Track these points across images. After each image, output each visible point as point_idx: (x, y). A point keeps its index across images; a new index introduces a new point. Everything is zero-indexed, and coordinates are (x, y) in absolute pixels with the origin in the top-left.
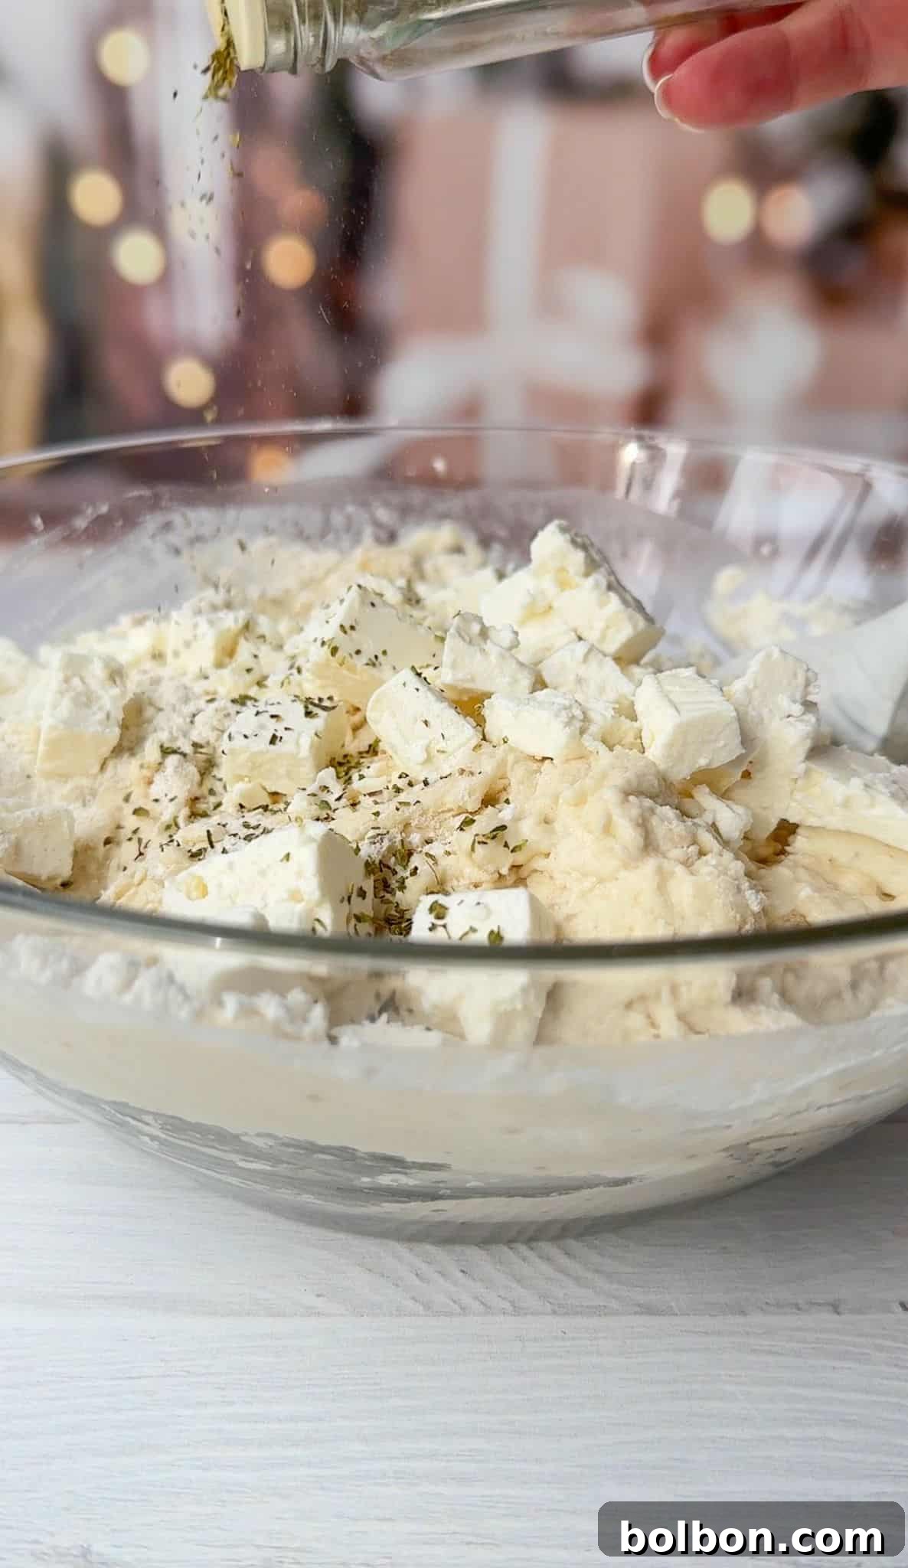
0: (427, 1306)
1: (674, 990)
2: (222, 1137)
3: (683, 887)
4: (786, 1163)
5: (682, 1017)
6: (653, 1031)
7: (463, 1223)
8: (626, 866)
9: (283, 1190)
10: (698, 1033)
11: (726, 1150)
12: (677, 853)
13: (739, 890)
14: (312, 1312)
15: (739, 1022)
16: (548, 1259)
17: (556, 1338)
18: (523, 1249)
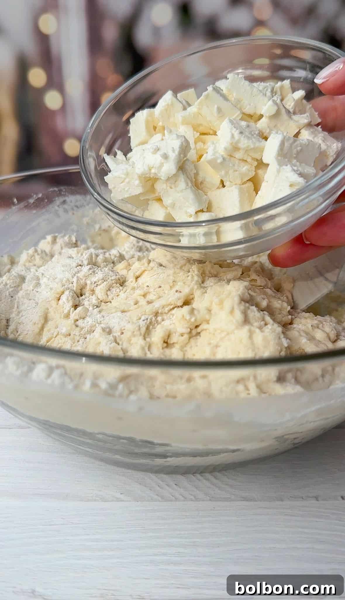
0: (162, 497)
1: (255, 377)
2: (84, 433)
3: (259, 337)
4: (298, 443)
5: (259, 387)
6: (247, 392)
7: (176, 466)
8: (237, 328)
9: (108, 453)
10: (265, 393)
11: (276, 438)
12: (256, 324)
13: (279, 338)
14: (118, 500)
15: (279, 390)
16: (208, 480)
17: (211, 510)
18: (198, 476)
